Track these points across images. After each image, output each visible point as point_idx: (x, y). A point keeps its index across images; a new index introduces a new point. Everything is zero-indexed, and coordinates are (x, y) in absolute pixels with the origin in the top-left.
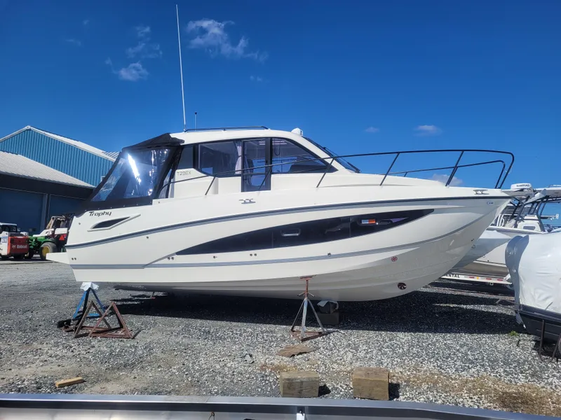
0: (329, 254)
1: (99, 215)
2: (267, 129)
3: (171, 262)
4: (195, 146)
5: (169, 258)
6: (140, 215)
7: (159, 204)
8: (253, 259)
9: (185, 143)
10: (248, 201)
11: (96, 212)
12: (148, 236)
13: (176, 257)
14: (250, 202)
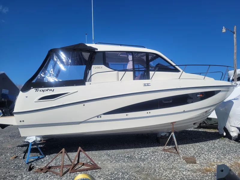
0: (184, 111)
1: (43, 91)
2: (145, 48)
3: (99, 119)
4: (104, 53)
5: (98, 117)
6: (77, 92)
7: (91, 85)
8: (149, 115)
9: (98, 50)
10: (147, 85)
11: (40, 89)
12: (84, 104)
13: (103, 116)
14: (148, 85)
